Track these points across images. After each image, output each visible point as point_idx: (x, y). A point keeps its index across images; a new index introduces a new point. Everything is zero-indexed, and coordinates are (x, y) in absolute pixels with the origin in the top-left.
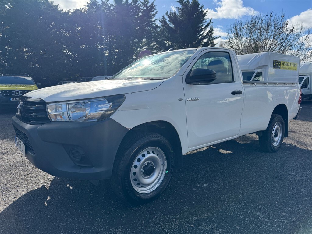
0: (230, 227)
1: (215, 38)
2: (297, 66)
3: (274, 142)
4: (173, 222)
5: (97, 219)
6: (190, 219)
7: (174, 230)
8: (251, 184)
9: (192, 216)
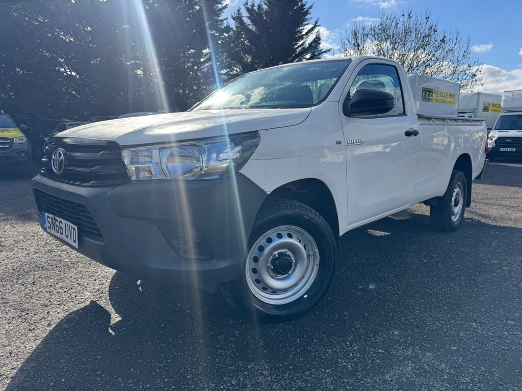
0: (440, 348)
1: (322, 51)
2: (456, 97)
3: (453, 214)
4: (348, 347)
5: (218, 351)
6: (373, 340)
7: (355, 360)
8: (441, 281)
9: (374, 336)
